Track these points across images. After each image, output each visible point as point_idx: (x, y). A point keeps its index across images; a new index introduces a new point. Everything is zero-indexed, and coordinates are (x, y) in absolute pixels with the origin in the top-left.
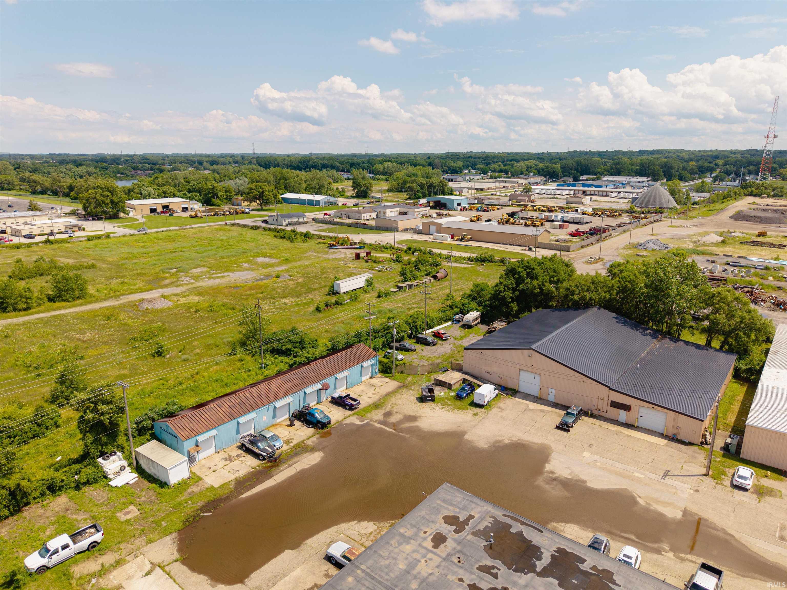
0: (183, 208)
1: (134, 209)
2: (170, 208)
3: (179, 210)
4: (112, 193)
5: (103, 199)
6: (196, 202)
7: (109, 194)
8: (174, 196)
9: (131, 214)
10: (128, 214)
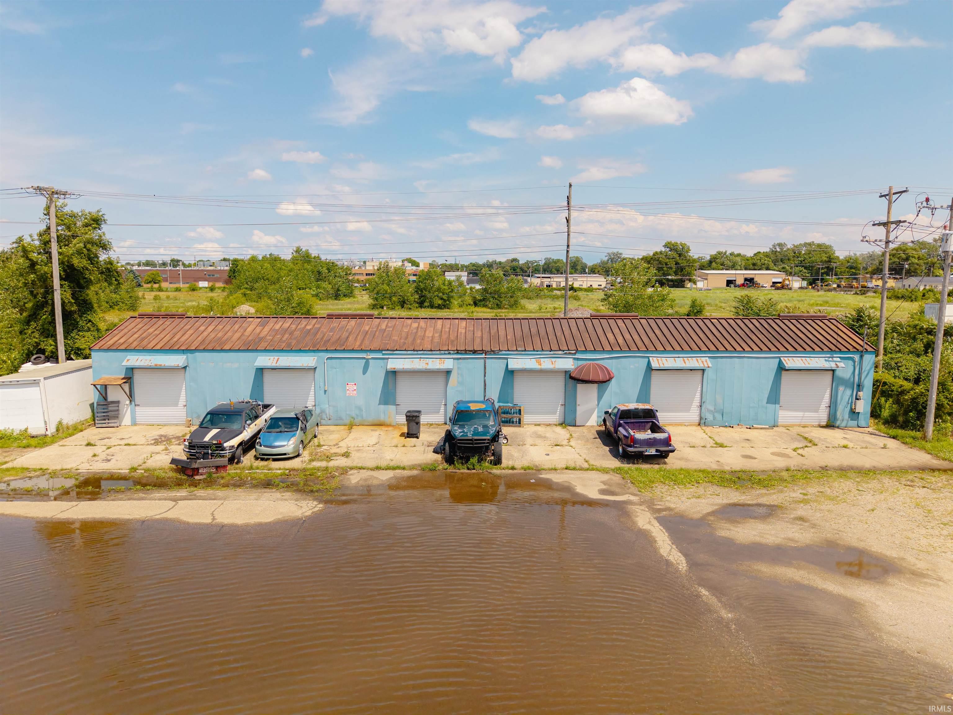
0: (773, 283)
1: (706, 279)
2: (755, 280)
3: (768, 285)
4: (680, 255)
5: (668, 260)
6: (799, 279)
7: (676, 256)
8: (768, 269)
9: (700, 285)
10: (695, 283)
